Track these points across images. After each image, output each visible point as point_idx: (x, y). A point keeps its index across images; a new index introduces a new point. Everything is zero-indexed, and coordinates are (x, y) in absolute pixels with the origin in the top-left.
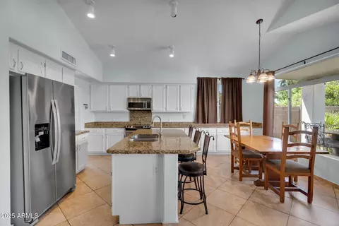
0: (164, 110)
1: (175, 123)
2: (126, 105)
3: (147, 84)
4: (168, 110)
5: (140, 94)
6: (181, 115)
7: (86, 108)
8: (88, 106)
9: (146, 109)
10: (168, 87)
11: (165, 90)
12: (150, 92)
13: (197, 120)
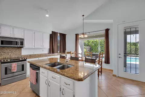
1: (38, 54)
4: (36, 47)
6: (42, 50)
9: (20, 46)
10: (35, 33)
11: (33, 34)
13: (50, 52)
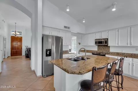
0: (117, 45)
2: (94, 43)
3: (105, 31)
4: (120, 45)
5: (101, 36)
7: (80, 44)
8: (81, 44)
9: (104, 44)
12: (107, 35)
